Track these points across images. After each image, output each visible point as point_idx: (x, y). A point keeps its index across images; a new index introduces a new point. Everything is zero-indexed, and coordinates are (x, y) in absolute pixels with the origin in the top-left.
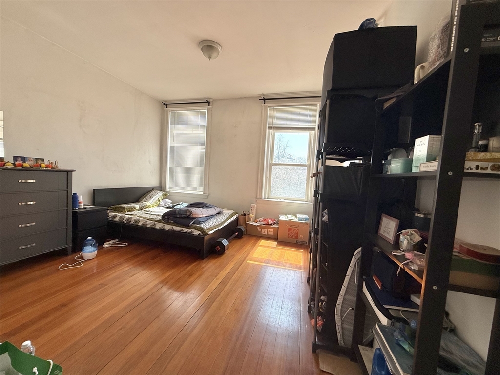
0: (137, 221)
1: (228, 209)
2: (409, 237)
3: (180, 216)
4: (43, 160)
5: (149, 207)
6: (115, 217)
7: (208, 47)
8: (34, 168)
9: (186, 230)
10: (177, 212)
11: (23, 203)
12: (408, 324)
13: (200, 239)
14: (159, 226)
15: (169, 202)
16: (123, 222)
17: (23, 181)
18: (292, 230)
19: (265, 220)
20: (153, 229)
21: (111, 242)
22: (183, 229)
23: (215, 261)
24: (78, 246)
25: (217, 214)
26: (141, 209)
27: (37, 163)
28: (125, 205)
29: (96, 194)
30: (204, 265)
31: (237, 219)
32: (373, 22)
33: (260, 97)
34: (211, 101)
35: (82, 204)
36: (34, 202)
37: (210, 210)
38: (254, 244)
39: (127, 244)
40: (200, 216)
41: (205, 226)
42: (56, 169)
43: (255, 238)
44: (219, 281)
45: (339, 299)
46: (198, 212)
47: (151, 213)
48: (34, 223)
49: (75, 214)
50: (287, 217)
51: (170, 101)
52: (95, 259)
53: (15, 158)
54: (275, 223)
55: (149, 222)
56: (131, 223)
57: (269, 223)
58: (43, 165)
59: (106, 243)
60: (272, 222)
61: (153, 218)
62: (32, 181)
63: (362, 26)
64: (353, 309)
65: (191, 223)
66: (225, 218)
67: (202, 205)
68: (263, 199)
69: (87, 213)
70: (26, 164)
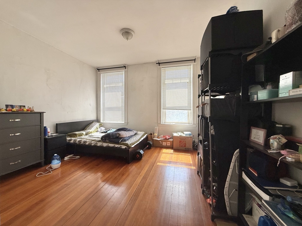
0: (85, 142)
1: (141, 131)
2: (277, 140)
3: (113, 137)
4: (24, 106)
5: (91, 133)
6: (71, 140)
7: (126, 32)
8: (20, 112)
9: (117, 146)
10: (111, 135)
11: (13, 135)
12: (284, 199)
13: (126, 151)
14: (99, 144)
15: (103, 129)
16: (76, 143)
17: (12, 120)
18: (182, 142)
19: (164, 136)
20: (95, 147)
21: (69, 156)
22: (115, 145)
23: (137, 164)
24: (48, 161)
25: (135, 134)
26: (86, 134)
27: (21, 108)
28: (77, 133)
29: (58, 127)
30: (130, 168)
31: (147, 137)
32: (236, 9)
33: (157, 62)
34: (126, 66)
35: (50, 133)
36: (20, 134)
37: (130, 132)
38: (159, 152)
39: (79, 157)
40: (125, 136)
41: (129, 142)
42: (33, 112)
43: (159, 148)
44: (142, 177)
45: (226, 184)
46: (124, 134)
47: (93, 136)
48: (20, 147)
49: (46, 140)
50: (178, 134)
51: (102, 67)
52: (60, 168)
53: (7, 106)
54: (170, 138)
55: (93, 142)
56: (81, 143)
57: (167, 138)
58: (25, 110)
59: (65, 157)
60: (169, 138)
61: (95, 139)
62: (18, 120)
63: (228, 12)
64: (236, 190)
65: (120, 141)
66: (140, 137)
67: (125, 130)
68: (162, 124)
69: (53, 139)
70: (14, 109)
